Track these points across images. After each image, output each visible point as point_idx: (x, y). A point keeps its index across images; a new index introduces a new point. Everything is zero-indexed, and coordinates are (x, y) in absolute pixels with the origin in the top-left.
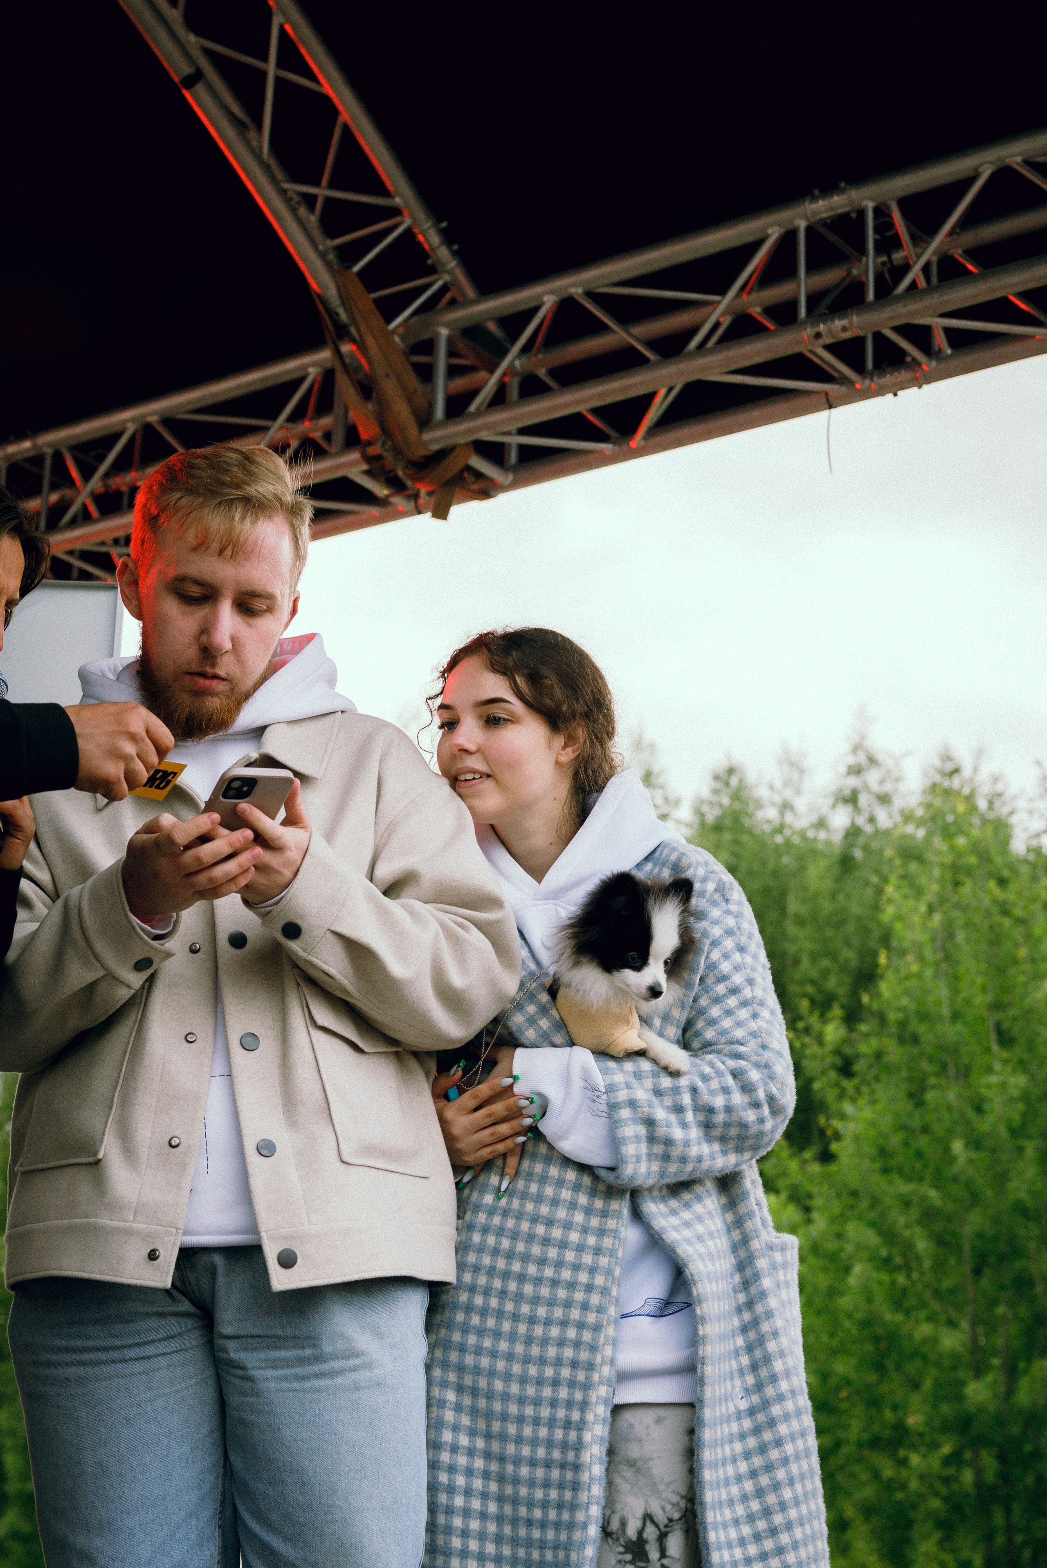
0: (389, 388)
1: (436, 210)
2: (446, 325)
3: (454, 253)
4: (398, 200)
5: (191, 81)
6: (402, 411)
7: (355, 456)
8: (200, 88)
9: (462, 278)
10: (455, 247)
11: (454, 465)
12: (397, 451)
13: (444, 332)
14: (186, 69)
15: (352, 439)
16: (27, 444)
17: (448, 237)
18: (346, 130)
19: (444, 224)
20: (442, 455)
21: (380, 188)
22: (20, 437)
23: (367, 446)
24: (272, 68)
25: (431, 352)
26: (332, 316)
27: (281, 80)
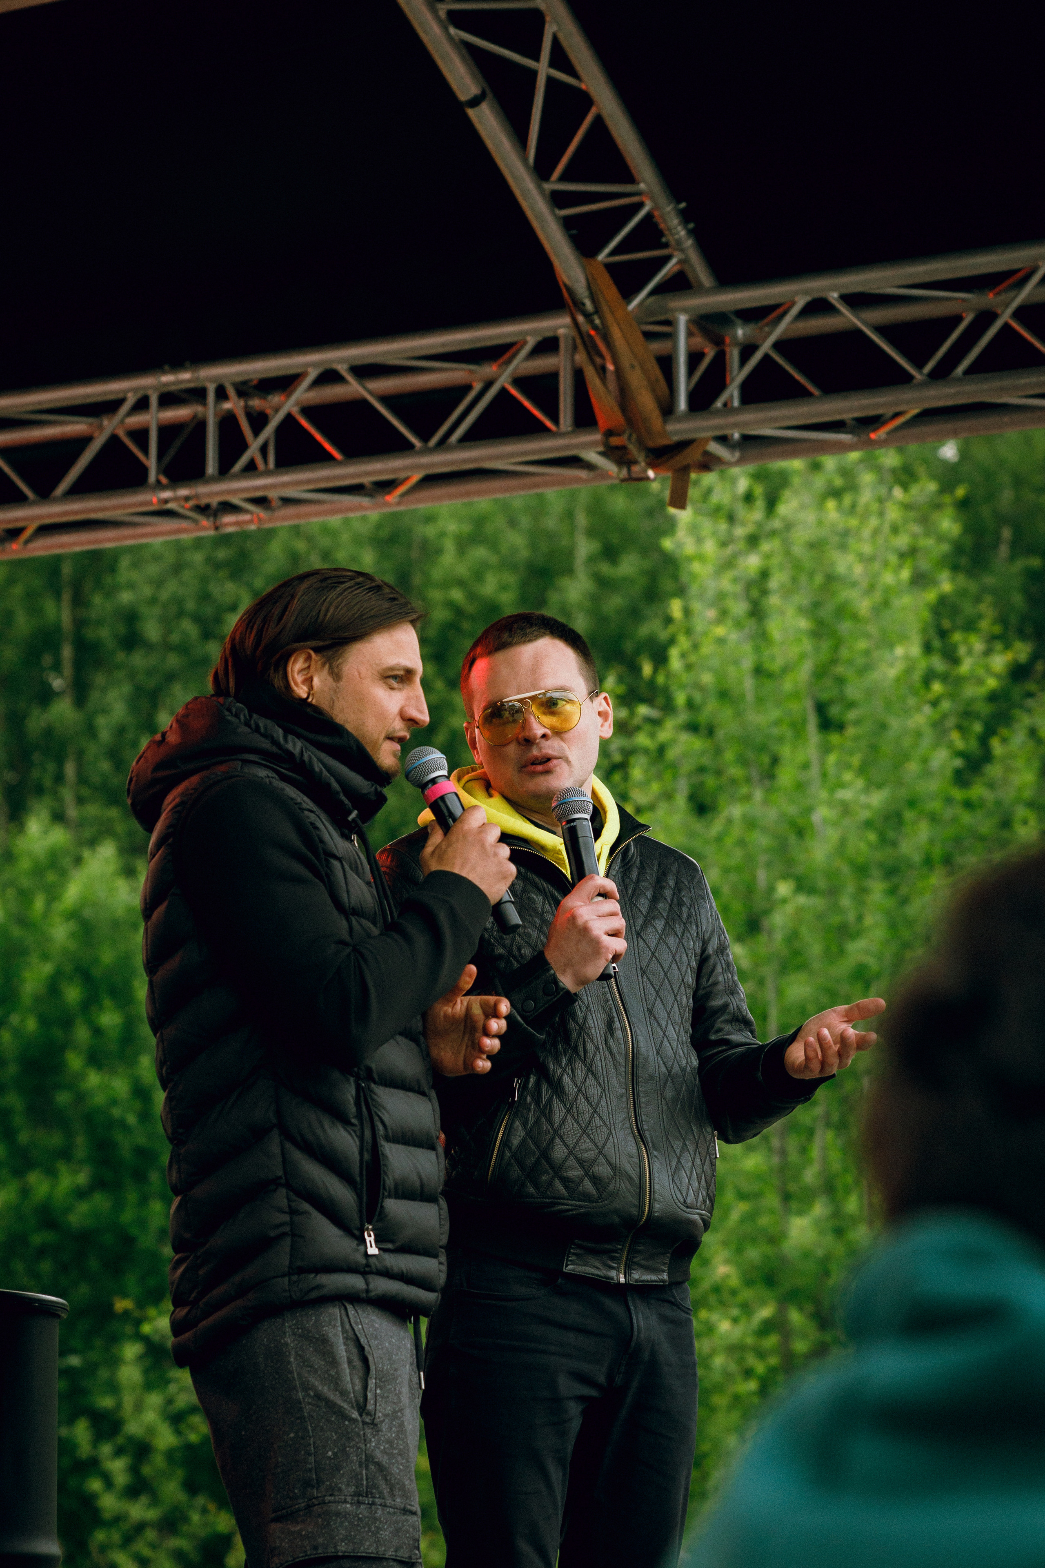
0: (636, 379)
2: (685, 310)
3: (690, 232)
4: (642, 186)
5: (474, 100)
6: (646, 402)
7: (591, 437)
8: (481, 108)
9: (697, 259)
10: (691, 226)
11: (693, 455)
12: (638, 444)
13: (682, 320)
14: (473, 89)
16: (186, 376)
17: (685, 216)
18: (599, 120)
19: (683, 205)
20: (683, 445)
21: (629, 178)
22: (177, 365)
23: (609, 433)
24: (543, 69)
25: (670, 336)
26: (579, 305)
27: (551, 82)
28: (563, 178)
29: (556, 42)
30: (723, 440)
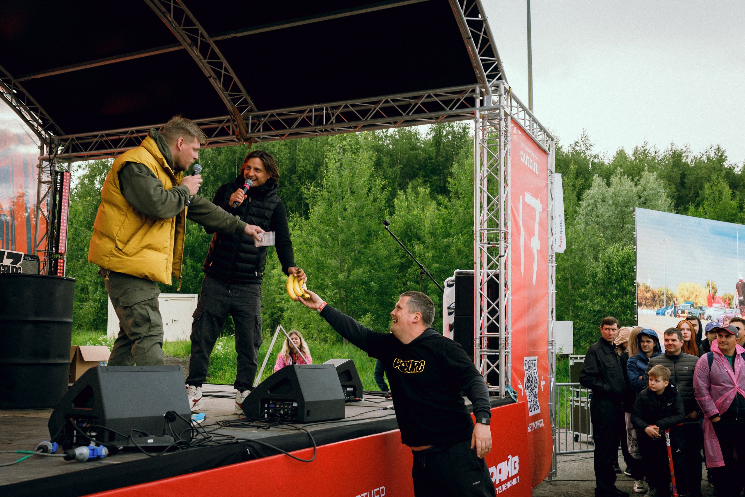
0: (242, 127)
1: (249, 94)
2: (251, 115)
3: (252, 102)
4: (243, 93)
5: (210, 77)
6: (243, 131)
7: (235, 137)
8: (211, 78)
9: (254, 106)
11: (252, 140)
12: (242, 138)
13: (250, 117)
14: (209, 75)
15: (234, 133)
17: (251, 99)
18: (235, 81)
19: (251, 97)
20: (250, 138)
21: (241, 92)
23: (237, 136)
24: (223, 72)
25: (248, 120)
26: (232, 114)
27: (224, 74)
28: (230, 92)
29: (225, 67)
30: (259, 138)
